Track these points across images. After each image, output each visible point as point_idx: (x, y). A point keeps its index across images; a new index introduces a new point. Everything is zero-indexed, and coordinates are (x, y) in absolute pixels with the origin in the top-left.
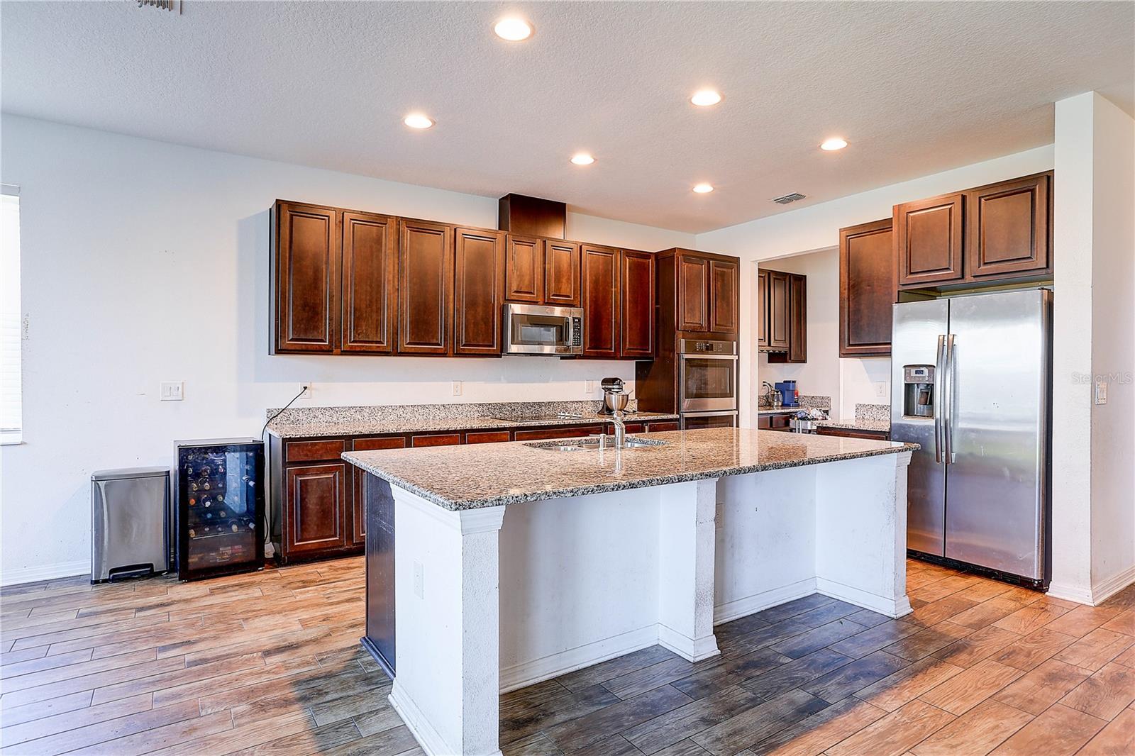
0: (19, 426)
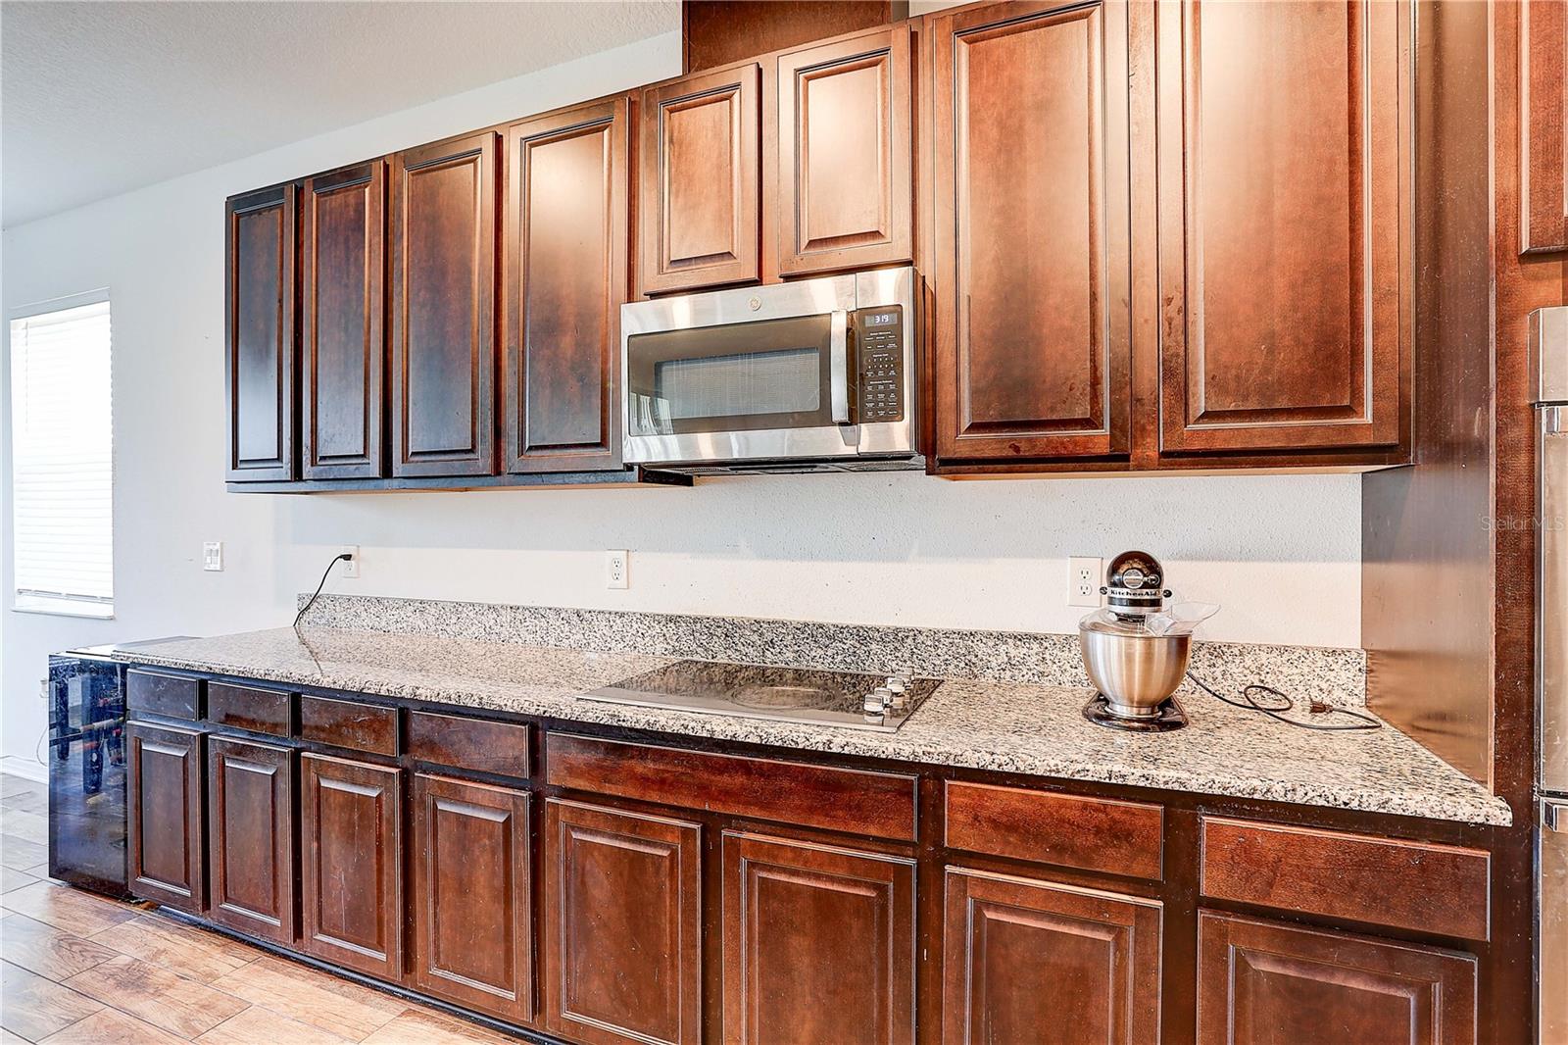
0: (112, 595)
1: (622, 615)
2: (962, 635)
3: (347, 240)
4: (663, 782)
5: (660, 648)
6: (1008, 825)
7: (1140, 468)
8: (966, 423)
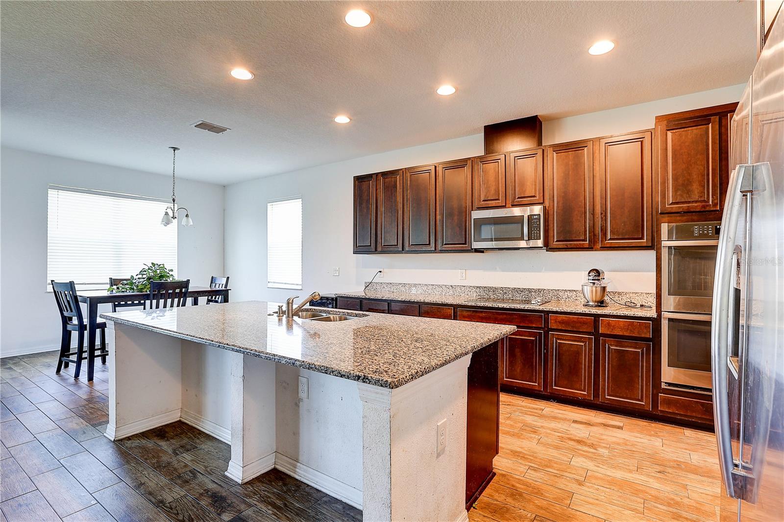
0: (301, 283)
1: (464, 286)
2: (556, 290)
3: (392, 190)
4: (486, 318)
5: (475, 295)
6: (562, 322)
7: (596, 250)
8: (555, 240)
